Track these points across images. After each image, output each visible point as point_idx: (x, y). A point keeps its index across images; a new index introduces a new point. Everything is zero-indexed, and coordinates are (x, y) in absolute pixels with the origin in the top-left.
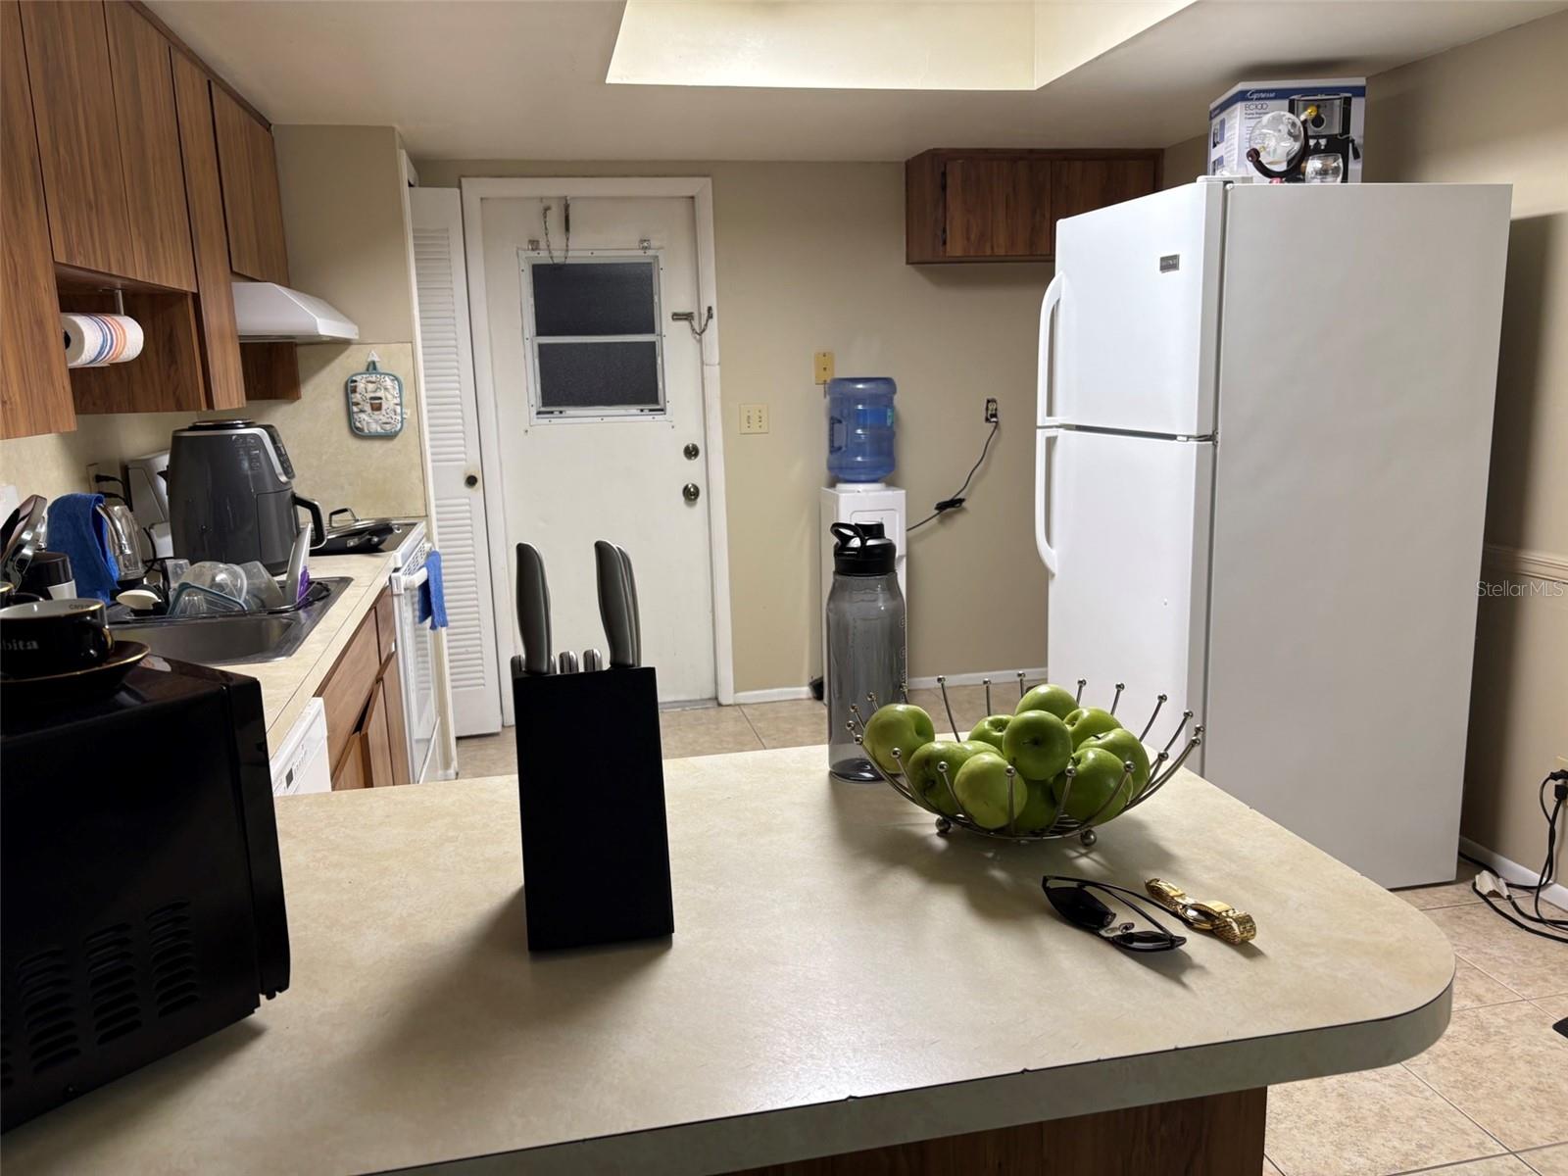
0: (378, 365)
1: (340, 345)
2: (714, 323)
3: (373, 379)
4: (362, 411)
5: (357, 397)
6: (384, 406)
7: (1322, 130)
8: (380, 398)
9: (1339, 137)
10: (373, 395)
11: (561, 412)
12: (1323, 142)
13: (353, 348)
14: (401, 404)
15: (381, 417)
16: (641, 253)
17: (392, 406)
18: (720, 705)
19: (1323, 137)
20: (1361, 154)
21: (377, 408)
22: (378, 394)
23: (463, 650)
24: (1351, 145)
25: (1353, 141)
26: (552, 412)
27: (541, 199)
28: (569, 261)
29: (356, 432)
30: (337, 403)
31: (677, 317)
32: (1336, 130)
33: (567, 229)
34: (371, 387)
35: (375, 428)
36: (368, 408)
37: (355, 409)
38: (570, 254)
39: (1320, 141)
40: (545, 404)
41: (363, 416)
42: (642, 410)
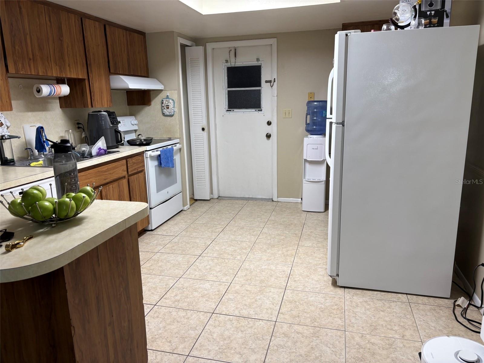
0: (169, 96)
1: (160, 91)
2: (276, 83)
3: (167, 100)
4: (164, 109)
5: (163, 105)
6: (170, 108)
7: (433, 8)
8: (169, 105)
9: (440, 10)
10: (167, 104)
11: (233, 111)
12: (433, 12)
13: (163, 91)
14: (174, 107)
15: (169, 111)
16: (257, 62)
17: (171, 108)
18: (273, 201)
19: (433, 10)
20: (449, 16)
21: (168, 108)
22: (168, 104)
23: (200, 176)
24: (445, 13)
25: (446, 11)
26: (231, 111)
27: (229, 48)
28: (236, 66)
29: (164, 114)
30: (159, 106)
31: (267, 82)
32: (439, 7)
33: (235, 56)
34: (167, 102)
35: (168, 113)
36: (166, 108)
37: (163, 108)
38: (236, 64)
39: (432, 12)
40: (229, 108)
41: (165, 110)
42: (256, 110)
